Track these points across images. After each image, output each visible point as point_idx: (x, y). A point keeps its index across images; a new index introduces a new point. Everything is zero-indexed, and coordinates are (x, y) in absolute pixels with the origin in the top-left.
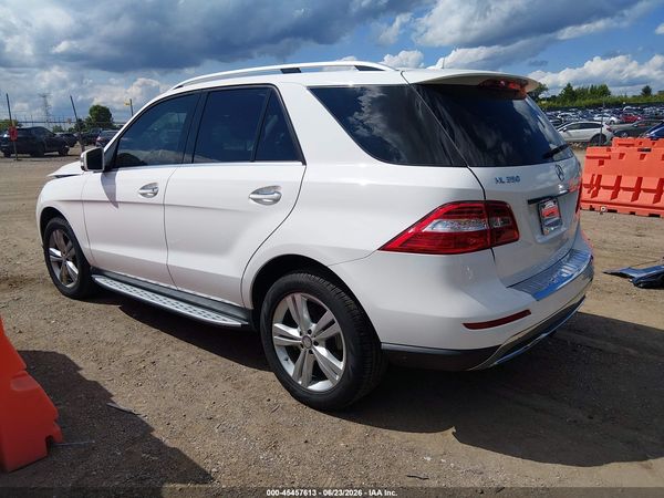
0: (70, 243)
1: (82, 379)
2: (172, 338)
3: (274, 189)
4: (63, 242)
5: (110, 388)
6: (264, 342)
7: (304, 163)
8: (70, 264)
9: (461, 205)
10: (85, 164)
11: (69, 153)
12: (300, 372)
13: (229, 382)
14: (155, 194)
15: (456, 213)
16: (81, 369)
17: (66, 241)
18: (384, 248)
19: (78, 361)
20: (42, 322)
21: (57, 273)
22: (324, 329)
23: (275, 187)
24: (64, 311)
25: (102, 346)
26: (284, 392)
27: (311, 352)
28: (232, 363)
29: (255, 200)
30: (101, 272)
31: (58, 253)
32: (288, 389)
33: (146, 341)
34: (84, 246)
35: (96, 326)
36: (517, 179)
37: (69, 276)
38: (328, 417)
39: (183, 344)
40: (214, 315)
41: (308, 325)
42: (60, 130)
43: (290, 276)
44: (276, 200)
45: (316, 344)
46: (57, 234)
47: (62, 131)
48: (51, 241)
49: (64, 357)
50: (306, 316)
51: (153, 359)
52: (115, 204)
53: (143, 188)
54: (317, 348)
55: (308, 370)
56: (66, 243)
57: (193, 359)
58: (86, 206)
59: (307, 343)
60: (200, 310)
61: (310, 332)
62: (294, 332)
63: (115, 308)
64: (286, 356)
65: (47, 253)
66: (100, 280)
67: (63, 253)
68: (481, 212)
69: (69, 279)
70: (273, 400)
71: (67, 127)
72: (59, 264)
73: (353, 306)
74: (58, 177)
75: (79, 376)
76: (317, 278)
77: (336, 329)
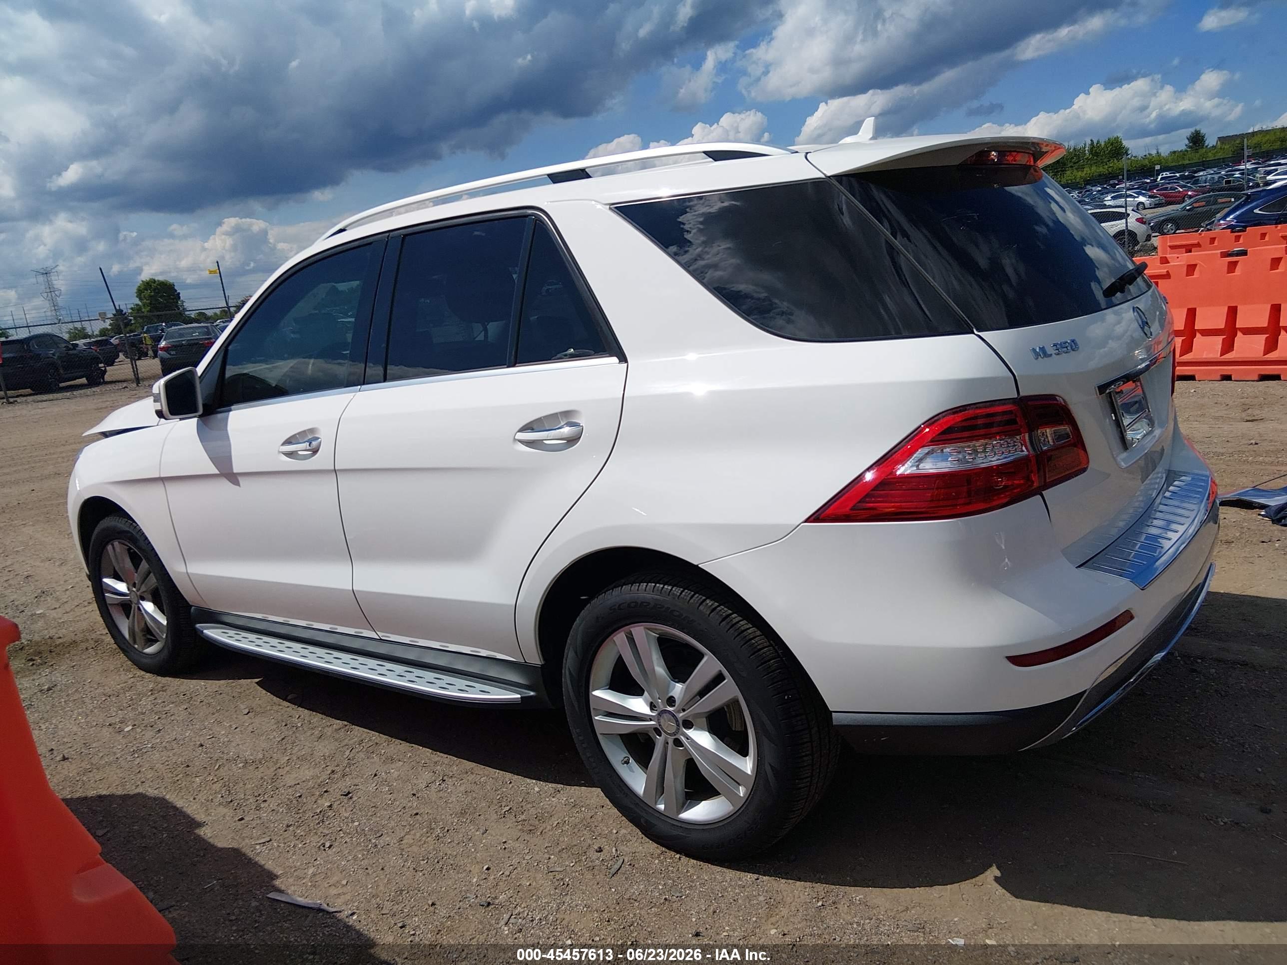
0: (144, 565)
1: (206, 847)
2: (375, 736)
3: (567, 416)
4: (128, 564)
5: (267, 859)
6: (574, 732)
7: (623, 358)
8: (149, 606)
9: (970, 412)
10: (163, 405)
11: (107, 378)
12: (660, 786)
13: (511, 818)
14: (315, 451)
15: (964, 429)
16: (200, 825)
17: (136, 560)
18: (817, 517)
19: (193, 809)
20: (106, 732)
21: (124, 627)
22: (702, 693)
23: (567, 414)
24: (146, 703)
25: (236, 769)
26: (628, 829)
27: (678, 743)
28: (508, 776)
29: (529, 443)
30: (213, 618)
31: (122, 587)
32: (635, 820)
33: (324, 748)
34: (176, 568)
35: (216, 729)
36: (1073, 346)
37: (147, 631)
38: (730, 874)
39: (399, 747)
40: (461, 683)
41: (668, 688)
42: (82, 334)
43: (617, 591)
44: (572, 441)
45: (688, 725)
46: (116, 551)
47: (86, 336)
48: (104, 565)
49: (162, 802)
50: (660, 670)
51: (345, 784)
52: (233, 478)
53: (288, 442)
54: (691, 733)
55: (675, 780)
56: (136, 565)
57: (427, 776)
58: (172, 488)
59: (669, 726)
60: (430, 675)
61: (671, 701)
62: (638, 705)
63: (250, 684)
64: (624, 754)
65: (99, 590)
66: (214, 633)
67: (131, 585)
68: (1013, 422)
69: (150, 637)
70: (610, 850)
71: (95, 327)
72: (126, 607)
73: (760, 641)
74: (106, 435)
75: (200, 840)
76: (677, 591)
77: (729, 690)
